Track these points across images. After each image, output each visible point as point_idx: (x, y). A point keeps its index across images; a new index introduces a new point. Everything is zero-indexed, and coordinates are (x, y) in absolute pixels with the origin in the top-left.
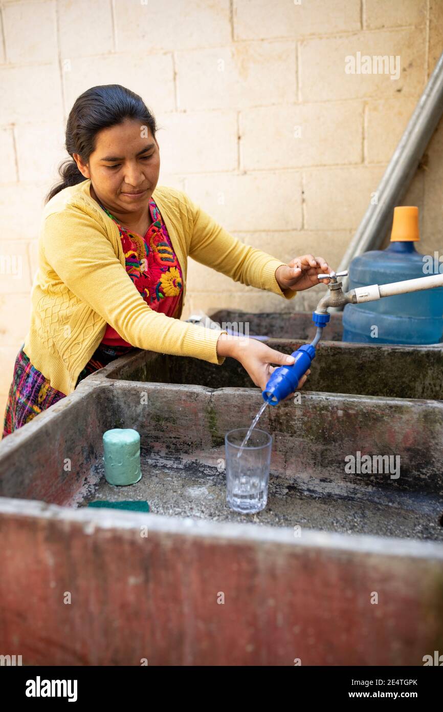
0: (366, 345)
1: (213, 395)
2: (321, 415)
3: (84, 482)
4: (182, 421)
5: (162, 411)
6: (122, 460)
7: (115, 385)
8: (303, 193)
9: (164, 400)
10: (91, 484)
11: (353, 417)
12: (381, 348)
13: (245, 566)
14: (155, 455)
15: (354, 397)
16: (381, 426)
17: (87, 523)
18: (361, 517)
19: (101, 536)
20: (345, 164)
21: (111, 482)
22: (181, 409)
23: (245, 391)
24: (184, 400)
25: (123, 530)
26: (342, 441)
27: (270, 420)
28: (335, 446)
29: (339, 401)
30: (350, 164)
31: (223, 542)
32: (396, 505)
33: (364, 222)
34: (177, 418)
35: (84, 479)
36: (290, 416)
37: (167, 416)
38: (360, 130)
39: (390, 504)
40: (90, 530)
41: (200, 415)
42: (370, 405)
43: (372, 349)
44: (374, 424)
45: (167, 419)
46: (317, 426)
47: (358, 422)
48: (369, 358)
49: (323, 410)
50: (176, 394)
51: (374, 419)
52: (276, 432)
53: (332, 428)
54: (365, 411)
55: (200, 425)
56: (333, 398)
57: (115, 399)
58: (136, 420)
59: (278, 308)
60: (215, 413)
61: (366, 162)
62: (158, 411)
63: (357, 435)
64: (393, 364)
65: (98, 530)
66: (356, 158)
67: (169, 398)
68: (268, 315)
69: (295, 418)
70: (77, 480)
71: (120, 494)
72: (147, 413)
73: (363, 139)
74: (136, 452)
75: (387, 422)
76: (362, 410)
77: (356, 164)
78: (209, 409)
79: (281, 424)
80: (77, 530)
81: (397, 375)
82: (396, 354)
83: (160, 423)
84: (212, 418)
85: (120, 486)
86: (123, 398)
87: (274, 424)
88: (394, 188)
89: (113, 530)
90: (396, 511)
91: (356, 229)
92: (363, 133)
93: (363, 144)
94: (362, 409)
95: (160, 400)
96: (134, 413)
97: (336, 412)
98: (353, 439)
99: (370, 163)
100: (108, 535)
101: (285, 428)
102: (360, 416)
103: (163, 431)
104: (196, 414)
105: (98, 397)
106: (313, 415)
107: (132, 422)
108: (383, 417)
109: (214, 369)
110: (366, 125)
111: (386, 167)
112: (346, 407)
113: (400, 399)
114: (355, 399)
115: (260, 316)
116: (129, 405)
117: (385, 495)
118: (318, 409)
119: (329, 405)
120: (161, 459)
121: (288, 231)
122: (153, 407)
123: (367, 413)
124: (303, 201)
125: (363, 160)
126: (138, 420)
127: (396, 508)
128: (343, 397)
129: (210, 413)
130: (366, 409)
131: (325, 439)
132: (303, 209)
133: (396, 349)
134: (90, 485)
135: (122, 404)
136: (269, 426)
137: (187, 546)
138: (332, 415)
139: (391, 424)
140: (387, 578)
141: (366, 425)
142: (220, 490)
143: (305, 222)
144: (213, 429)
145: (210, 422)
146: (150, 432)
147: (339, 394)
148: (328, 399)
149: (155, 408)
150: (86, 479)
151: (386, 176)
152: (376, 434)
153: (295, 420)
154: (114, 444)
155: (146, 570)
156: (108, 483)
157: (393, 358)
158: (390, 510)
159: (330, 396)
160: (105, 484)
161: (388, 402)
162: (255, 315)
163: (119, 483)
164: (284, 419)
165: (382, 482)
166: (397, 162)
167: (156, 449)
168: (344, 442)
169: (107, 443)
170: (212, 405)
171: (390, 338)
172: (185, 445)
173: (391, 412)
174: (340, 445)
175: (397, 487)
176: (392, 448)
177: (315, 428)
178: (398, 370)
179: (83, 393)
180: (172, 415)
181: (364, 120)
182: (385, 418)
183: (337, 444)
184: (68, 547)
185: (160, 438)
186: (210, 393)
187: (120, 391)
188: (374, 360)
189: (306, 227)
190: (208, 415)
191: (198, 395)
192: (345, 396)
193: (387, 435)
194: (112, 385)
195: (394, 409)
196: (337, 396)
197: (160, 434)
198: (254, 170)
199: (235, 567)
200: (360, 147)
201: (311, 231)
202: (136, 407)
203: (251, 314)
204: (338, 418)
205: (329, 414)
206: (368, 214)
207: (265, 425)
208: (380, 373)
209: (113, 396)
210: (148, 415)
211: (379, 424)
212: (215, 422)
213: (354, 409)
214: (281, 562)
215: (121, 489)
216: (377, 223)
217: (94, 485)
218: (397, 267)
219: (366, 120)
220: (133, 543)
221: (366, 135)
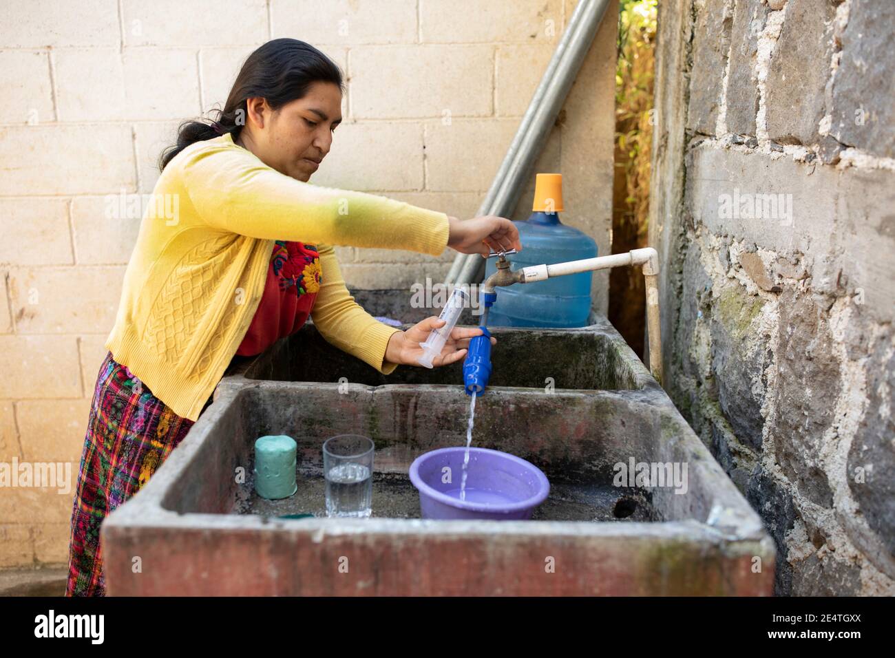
0: (515, 330)
1: (375, 394)
2: (492, 410)
3: (235, 498)
4: (340, 424)
5: (315, 414)
6: (279, 471)
7: (261, 386)
8: (424, 147)
9: (318, 401)
10: (243, 499)
11: (525, 411)
12: (531, 332)
13: (475, 559)
14: (306, 463)
15: (525, 391)
16: (554, 419)
17: (315, 531)
18: (538, 514)
19: (330, 542)
20: (472, 116)
21: (265, 496)
22: (337, 410)
23: (410, 388)
24: (342, 401)
25: (354, 535)
26: (513, 436)
27: (438, 418)
28: (505, 442)
29: (511, 396)
30: (479, 116)
31: (454, 538)
32: (569, 499)
33: (495, 184)
34: (333, 421)
35: (234, 495)
36: (459, 413)
37: (321, 419)
38: (491, 79)
39: (564, 499)
40: (318, 538)
41: (360, 416)
42: (542, 397)
43: (522, 333)
44: (546, 417)
45: (320, 422)
46: (488, 422)
47: (530, 416)
48: (519, 344)
49: (494, 405)
50: (333, 394)
51: (546, 412)
52: (443, 431)
53: (503, 424)
54: (538, 404)
55: (359, 427)
56: (504, 392)
57: (261, 402)
58: (285, 425)
59: (394, 281)
60: (377, 413)
61: (497, 115)
62: (312, 414)
63: (529, 430)
64: (544, 350)
65: (327, 537)
66: (485, 110)
67: (325, 399)
68: (386, 292)
69: (464, 415)
70: (230, 496)
71: (279, 508)
72: (298, 417)
73: (494, 89)
74: (293, 461)
75: (559, 414)
76: (534, 404)
77: (485, 116)
78: (370, 409)
79: (449, 421)
80: (305, 539)
81: (548, 361)
82: (547, 339)
83: (313, 427)
84: (373, 419)
85: (276, 499)
86: (271, 400)
87: (441, 422)
88: (530, 147)
89: (344, 536)
90: (571, 505)
91: (486, 191)
92: (493, 82)
93: (493, 93)
94: (534, 402)
95: (314, 401)
96: (283, 418)
97: (507, 407)
98: (524, 434)
99: (501, 116)
100: (338, 541)
101: (453, 426)
102: (532, 410)
103: (316, 436)
104: (355, 415)
105: (244, 401)
106: (483, 411)
107: (280, 427)
108: (555, 410)
109: (343, 361)
110: (496, 73)
111: (521, 122)
112: (519, 401)
113: (571, 390)
114: (527, 393)
115: (377, 292)
116: (277, 409)
117: (558, 490)
118: (489, 404)
119: (500, 400)
120: (314, 467)
121: (407, 191)
122: (306, 409)
123: (540, 406)
124: (425, 156)
125: (493, 113)
126: (286, 425)
127: (570, 503)
128: (514, 390)
129: (372, 413)
130: (539, 403)
131: (496, 435)
132: (424, 167)
133: (548, 333)
134: (242, 501)
135: (269, 408)
136: (436, 425)
137: (419, 545)
138: (503, 410)
139: (564, 416)
140: (604, 557)
141: (539, 419)
142: (389, 496)
143: (427, 181)
144: (373, 430)
145: (370, 423)
146: (301, 438)
147: (509, 388)
148: (499, 394)
149: (308, 410)
150: (237, 495)
151: (520, 133)
152: (548, 427)
153: (464, 417)
154: (271, 453)
155: (376, 572)
156: (261, 497)
157: (544, 343)
158: (564, 505)
159: (501, 390)
160: (257, 498)
161: (561, 394)
162: (370, 291)
163: (274, 496)
164: (452, 417)
165: (554, 476)
166: (532, 118)
167: (307, 456)
168: (515, 437)
169: (261, 453)
170: (373, 405)
171: (536, 320)
172: (343, 449)
173: (564, 404)
174: (511, 441)
175: (569, 481)
176: (564, 441)
177: (485, 424)
178: (549, 356)
179: (231, 397)
180: (327, 418)
181: (494, 67)
182: (558, 411)
183: (508, 440)
184: (295, 558)
185: (312, 444)
186: (371, 392)
187: (267, 394)
188: (525, 346)
189: (427, 187)
190: (368, 416)
191: (358, 394)
192: (517, 390)
193: (559, 428)
194: (258, 387)
195: (566, 401)
196: (507, 390)
197: (313, 439)
198: (366, 119)
199: (465, 561)
200: (490, 97)
201: (434, 192)
202: (285, 410)
203: (365, 290)
204: (509, 413)
205: (500, 408)
206: (500, 175)
207: (432, 424)
208: (530, 360)
209: (259, 399)
210: (300, 419)
211: (551, 417)
212: (377, 423)
213: (525, 403)
214: (509, 552)
215: (278, 504)
216: (511, 186)
217: (246, 500)
218: (545, 242)
219: (496, 68)
220: (363, 547)
221: (497, 85)
